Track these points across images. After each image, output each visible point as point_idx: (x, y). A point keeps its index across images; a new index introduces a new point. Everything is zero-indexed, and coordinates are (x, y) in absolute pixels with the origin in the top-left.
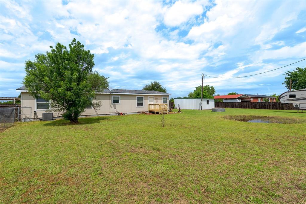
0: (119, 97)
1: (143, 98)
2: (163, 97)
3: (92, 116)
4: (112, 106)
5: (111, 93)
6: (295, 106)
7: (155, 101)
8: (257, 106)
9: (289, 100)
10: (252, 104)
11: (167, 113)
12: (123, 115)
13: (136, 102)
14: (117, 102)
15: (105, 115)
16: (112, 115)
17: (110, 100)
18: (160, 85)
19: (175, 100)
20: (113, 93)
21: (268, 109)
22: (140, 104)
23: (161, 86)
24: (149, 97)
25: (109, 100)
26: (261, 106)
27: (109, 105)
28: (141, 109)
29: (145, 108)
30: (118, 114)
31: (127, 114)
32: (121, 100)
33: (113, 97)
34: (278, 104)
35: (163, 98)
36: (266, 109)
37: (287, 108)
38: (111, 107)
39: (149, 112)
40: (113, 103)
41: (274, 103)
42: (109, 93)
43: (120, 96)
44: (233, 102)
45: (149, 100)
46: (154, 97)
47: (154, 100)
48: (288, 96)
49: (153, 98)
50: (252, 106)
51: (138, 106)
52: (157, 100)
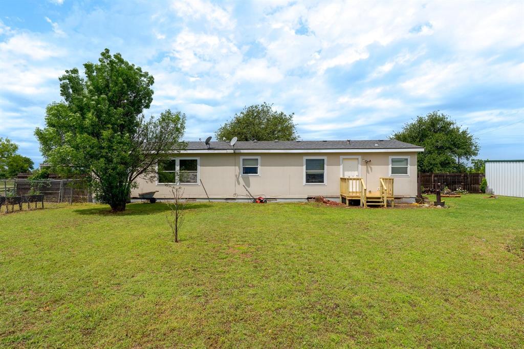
0: (257, 159)
1: (323, 160)
2: (391, 158)
3: (197, 200)
4: (241, 180)
5: (237, 151)
7: (362, 168)
11: (383, 206)
12: (261, 202)
13: (303, 171)
14: (254, 171)
15: (224, 201)
16: (240, 201)
17: (237, 168)
18: (448, 120)
19: (487, 165)
20: (242, 151)
22: (315, 178)
23: (450, 124)
24: (342, 157)
25: (234, 167)
27: (234, 178)
28: (316, 190)
29: (329, 188)
30: (253, 200)
31: (278, 200)
32: (261, 166)
33: (243, 159)
35: (393, 161)
38: (239, 184)
39: (341, 199)
40: (244, 173)
42: (232, 151)
43: (259, 158)
45: (341, 166)
46: (360, 157)
47: (360, 166)
49: (356, 162)
51: (307, 181)
52: (369, 168)
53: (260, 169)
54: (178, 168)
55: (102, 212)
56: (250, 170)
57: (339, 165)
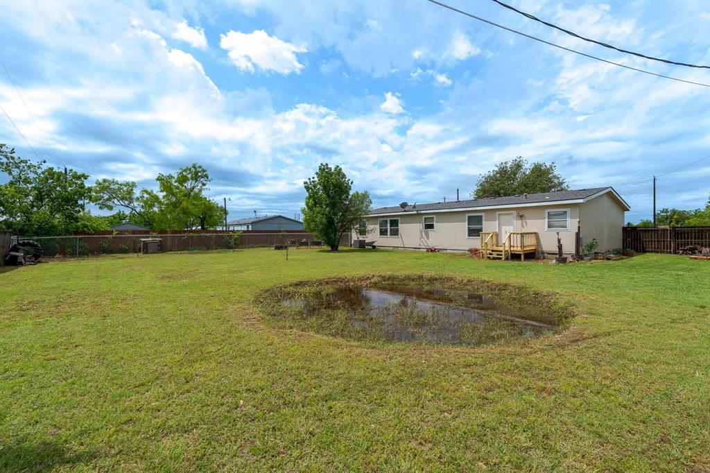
1: (481, 216)
2: (547, 211)
3: (399, 248)
4: (423, 234)
5: (419, 212)
7: (517, 223)
12: (432, 251)
13: (464, 226)
14: (432, 227)
17: (421, 224)
20: (422, 212)
22: (474, 232)
24: (498, 213)
25: (419, 224)
27: (420, 233)
28: (475, 243)
31: (448, 251)
32: (436, 222)
33: (425, 218)
35: (550, 215)
38: (422, 236)
40: (425, 228)
43: (434, 216)
46: (515, 213)
47: (515, 221)
49: (511, 217)
51: (469, 236)
52: (524, 223)
53: (435, 224)
54: (389, 225)
55: (329, 251)
56: (430, 226)
57: (496, 220)
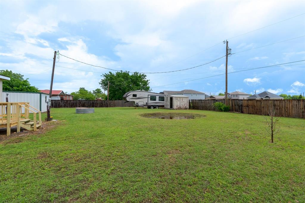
6: (137, 103)
8: (86, 104)
9: (132, 98)
10: (80, 103)
21: (96, 107)
26: (89, 104)
34: (104, 102)
36: (94, 107)
37: (110, 105)
41: (101, 102)
44: (55, 100)
48: (132, 95)
50: (80, 105)
